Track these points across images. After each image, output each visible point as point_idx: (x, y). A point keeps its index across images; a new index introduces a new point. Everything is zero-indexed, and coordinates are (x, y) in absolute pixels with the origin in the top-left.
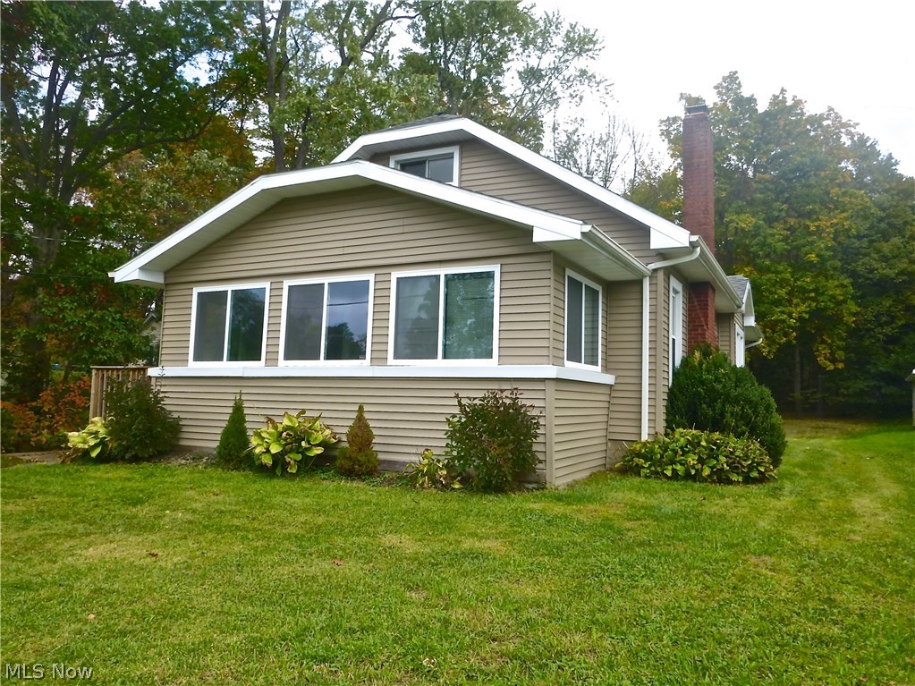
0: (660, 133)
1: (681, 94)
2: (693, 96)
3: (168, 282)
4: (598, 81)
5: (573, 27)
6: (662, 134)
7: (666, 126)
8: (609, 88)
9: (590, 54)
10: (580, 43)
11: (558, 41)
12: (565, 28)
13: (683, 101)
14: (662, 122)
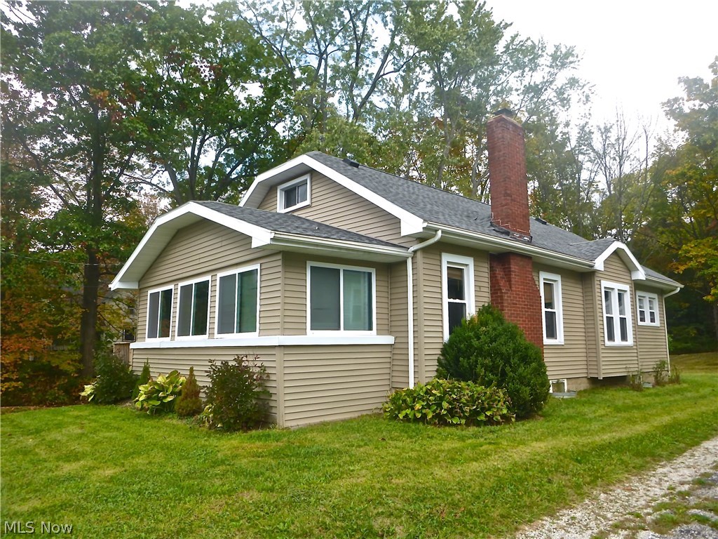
0: (664, 113)
1: (679, 78)
2: (691, 78)
3: (141, 287)
4: (582, 85)
5: (557, 48)
6: (667, 114)
7: (668, 107)
8: (593, 89)
9: (572, 65)
10: (562, 59)
11: (545, 61)
12: (550, 50)
13: (682, 84)
14: (663, 104)
